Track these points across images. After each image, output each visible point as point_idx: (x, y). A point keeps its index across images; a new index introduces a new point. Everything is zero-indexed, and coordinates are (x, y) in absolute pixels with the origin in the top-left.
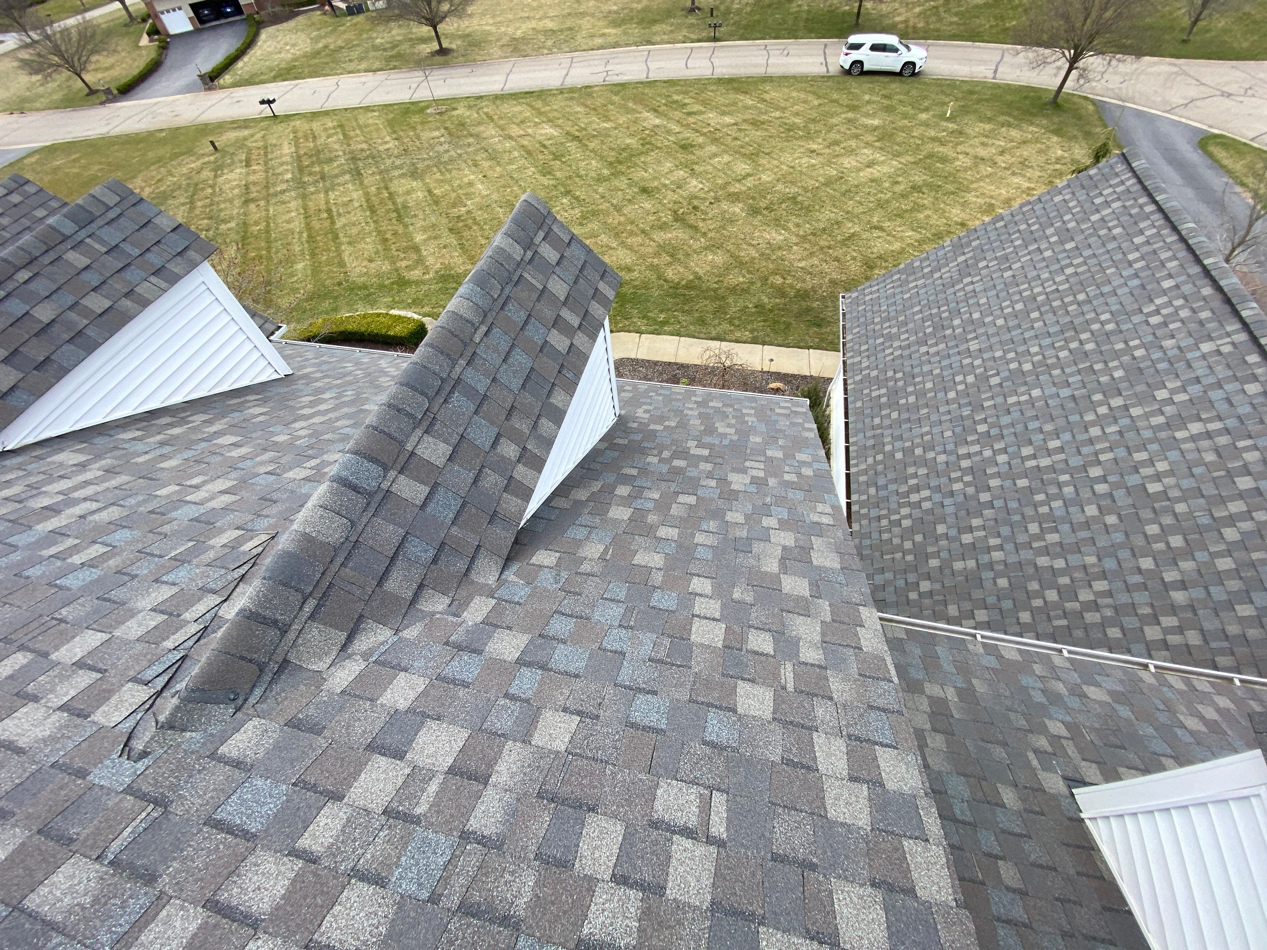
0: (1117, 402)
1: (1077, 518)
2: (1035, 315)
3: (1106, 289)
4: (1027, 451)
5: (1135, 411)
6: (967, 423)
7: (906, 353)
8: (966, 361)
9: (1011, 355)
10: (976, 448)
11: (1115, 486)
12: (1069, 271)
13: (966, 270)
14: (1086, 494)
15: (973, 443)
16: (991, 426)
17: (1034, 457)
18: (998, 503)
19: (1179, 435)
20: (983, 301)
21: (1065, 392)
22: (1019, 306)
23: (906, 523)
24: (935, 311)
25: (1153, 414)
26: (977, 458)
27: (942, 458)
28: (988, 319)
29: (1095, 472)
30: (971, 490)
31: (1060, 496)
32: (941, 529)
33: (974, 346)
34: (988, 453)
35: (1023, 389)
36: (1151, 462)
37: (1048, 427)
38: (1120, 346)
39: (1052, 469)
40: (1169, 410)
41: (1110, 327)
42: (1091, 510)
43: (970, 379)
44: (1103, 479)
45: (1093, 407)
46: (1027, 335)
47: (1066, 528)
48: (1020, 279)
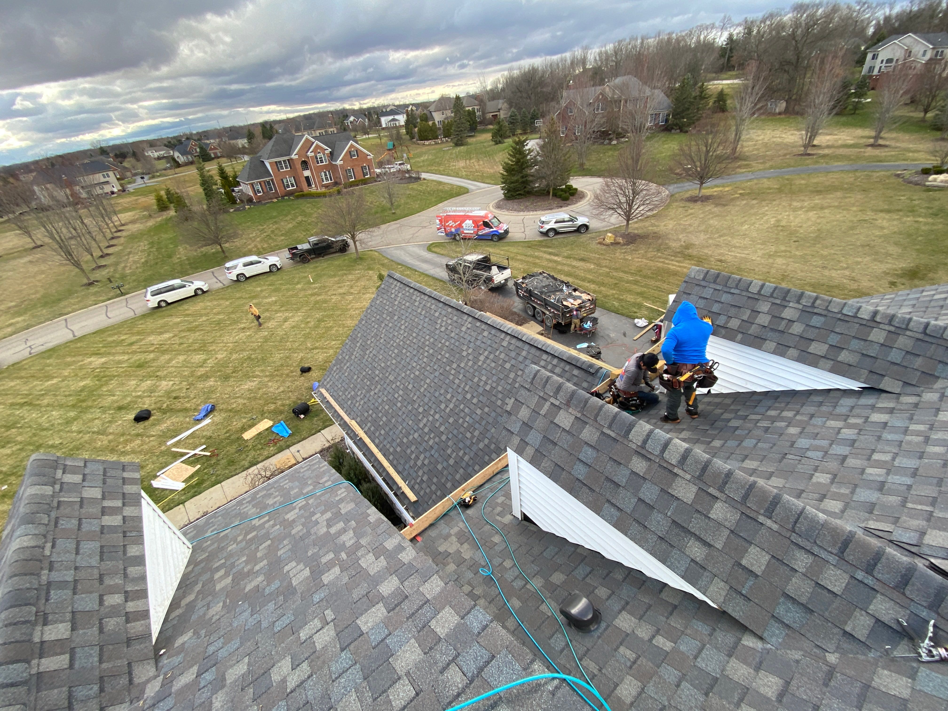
0: (454, 366)
1: (477, 418)
2: (404, 351)
3: (420, 327)
4: (443, 406)
5: (462, 365)
6: (414, 411)
7: (366, 400)
8: (394, 386)
9: (408, 372)
10: (425, 420)
11: (478, 396)
12: (403, 327)
13: (364, 348)
14: (473, 407)
15: (422, 419)
16: (423, 406)
17: (447, 406)
18: (450, 436)
19: (480, 363)
20: (381, 357)
21: (437, 374)
22: (396, 351)
23: (425, 478)
24: (364, 373)
25: (467, 362)
26: (429, 424)
27: (416, 435)
28: (389, 363)
29: (469, 396)
30: (437, 439)
31: (466, 415)
32: (440, 467)
33: (391, 378)
34: (431, 418)
35: (422, 383)
36: (480, 379)
37: (442, 391)
38: (440, 345)
39: (456, 406)
40: (470, 357)
41: (432, 340)
42: (479, 412)
43: (401, 392)
44: (473, 397)
45: (449, 372)
46: (408, 360)
47: (477, 426)
48: (388, 340)
